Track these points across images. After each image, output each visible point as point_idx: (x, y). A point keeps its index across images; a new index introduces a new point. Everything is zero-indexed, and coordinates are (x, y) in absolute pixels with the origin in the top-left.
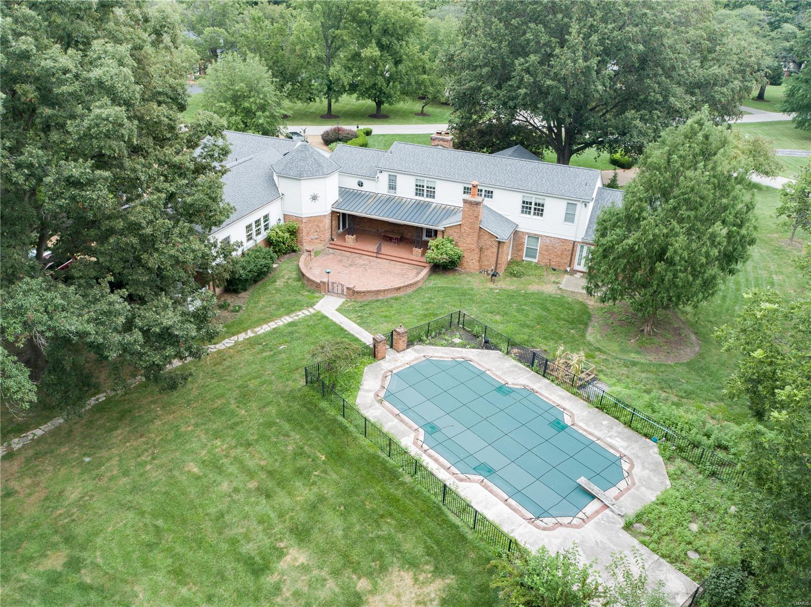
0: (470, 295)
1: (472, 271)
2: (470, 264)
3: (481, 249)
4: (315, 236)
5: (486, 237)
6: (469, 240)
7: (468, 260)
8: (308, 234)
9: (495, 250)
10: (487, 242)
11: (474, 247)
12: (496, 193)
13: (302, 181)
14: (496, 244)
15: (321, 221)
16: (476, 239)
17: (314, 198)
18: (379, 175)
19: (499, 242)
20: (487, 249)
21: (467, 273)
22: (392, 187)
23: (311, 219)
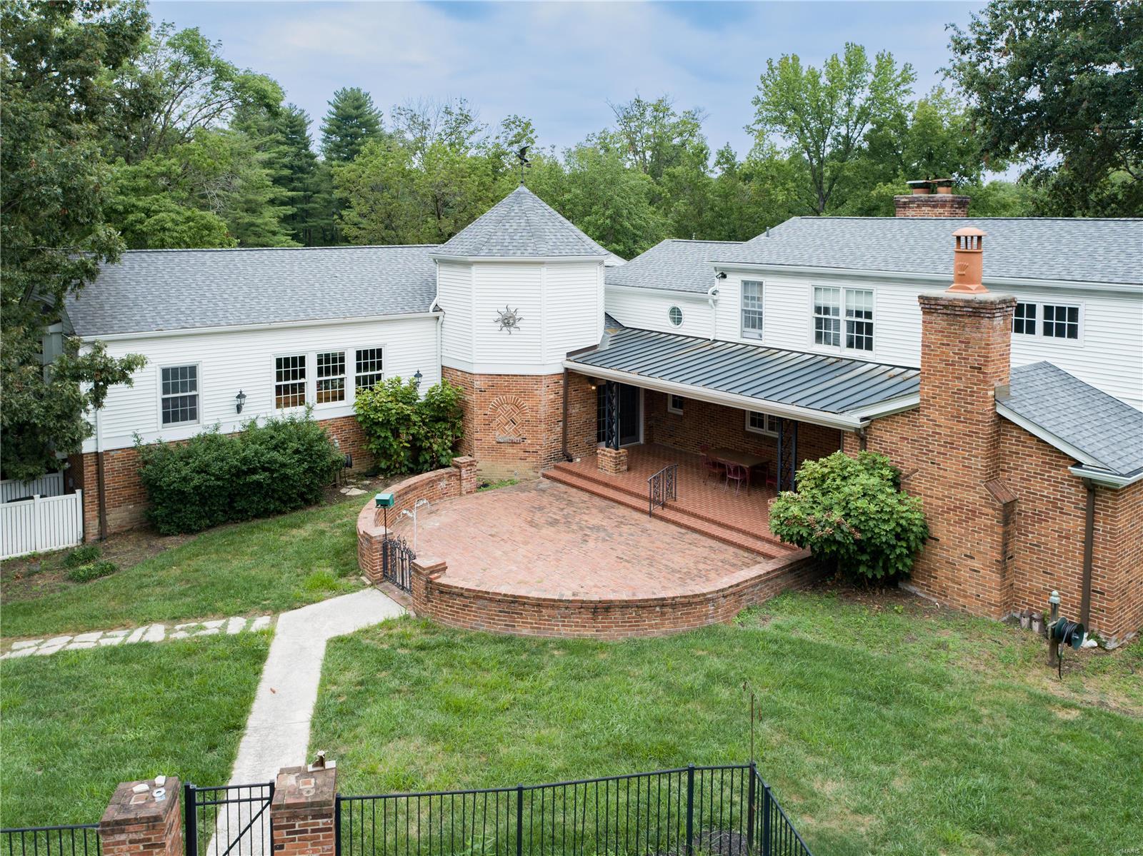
0: (918, 703)
1: (975, 608)
2: (964, 574)
3: (1008, 513)
4: (509, 433)
5: (1033, 462)
6: (952, 469)
7: (955, 555)
8: (488, 423)
9: (1075, 524)
10: (1036, 485)
11: (972, 498)
12: (1091, 314)
13: (474, 268)
14: (1079, 495)
15: (524, 393)
16: (979, 463)
17: (508, 321)
18: (719, 285)
19: (1092, 488)
20: (1040, 517)
21: (949, 614)
22: (753, 320)
23: (499, 382)
